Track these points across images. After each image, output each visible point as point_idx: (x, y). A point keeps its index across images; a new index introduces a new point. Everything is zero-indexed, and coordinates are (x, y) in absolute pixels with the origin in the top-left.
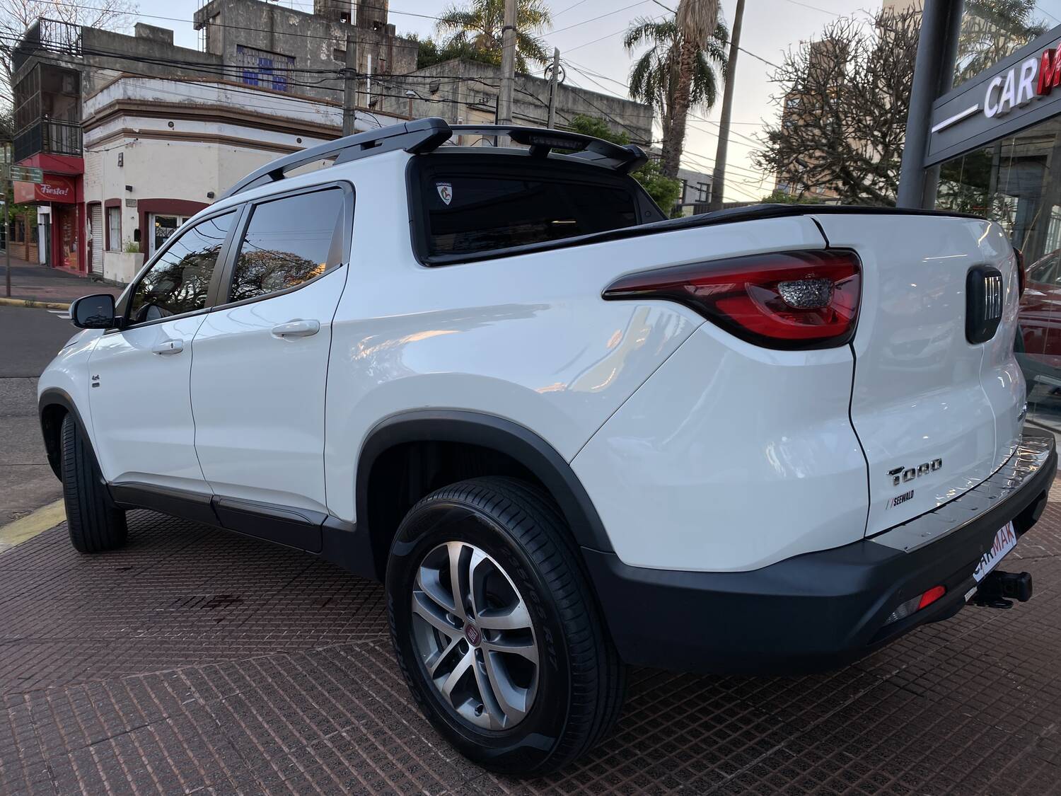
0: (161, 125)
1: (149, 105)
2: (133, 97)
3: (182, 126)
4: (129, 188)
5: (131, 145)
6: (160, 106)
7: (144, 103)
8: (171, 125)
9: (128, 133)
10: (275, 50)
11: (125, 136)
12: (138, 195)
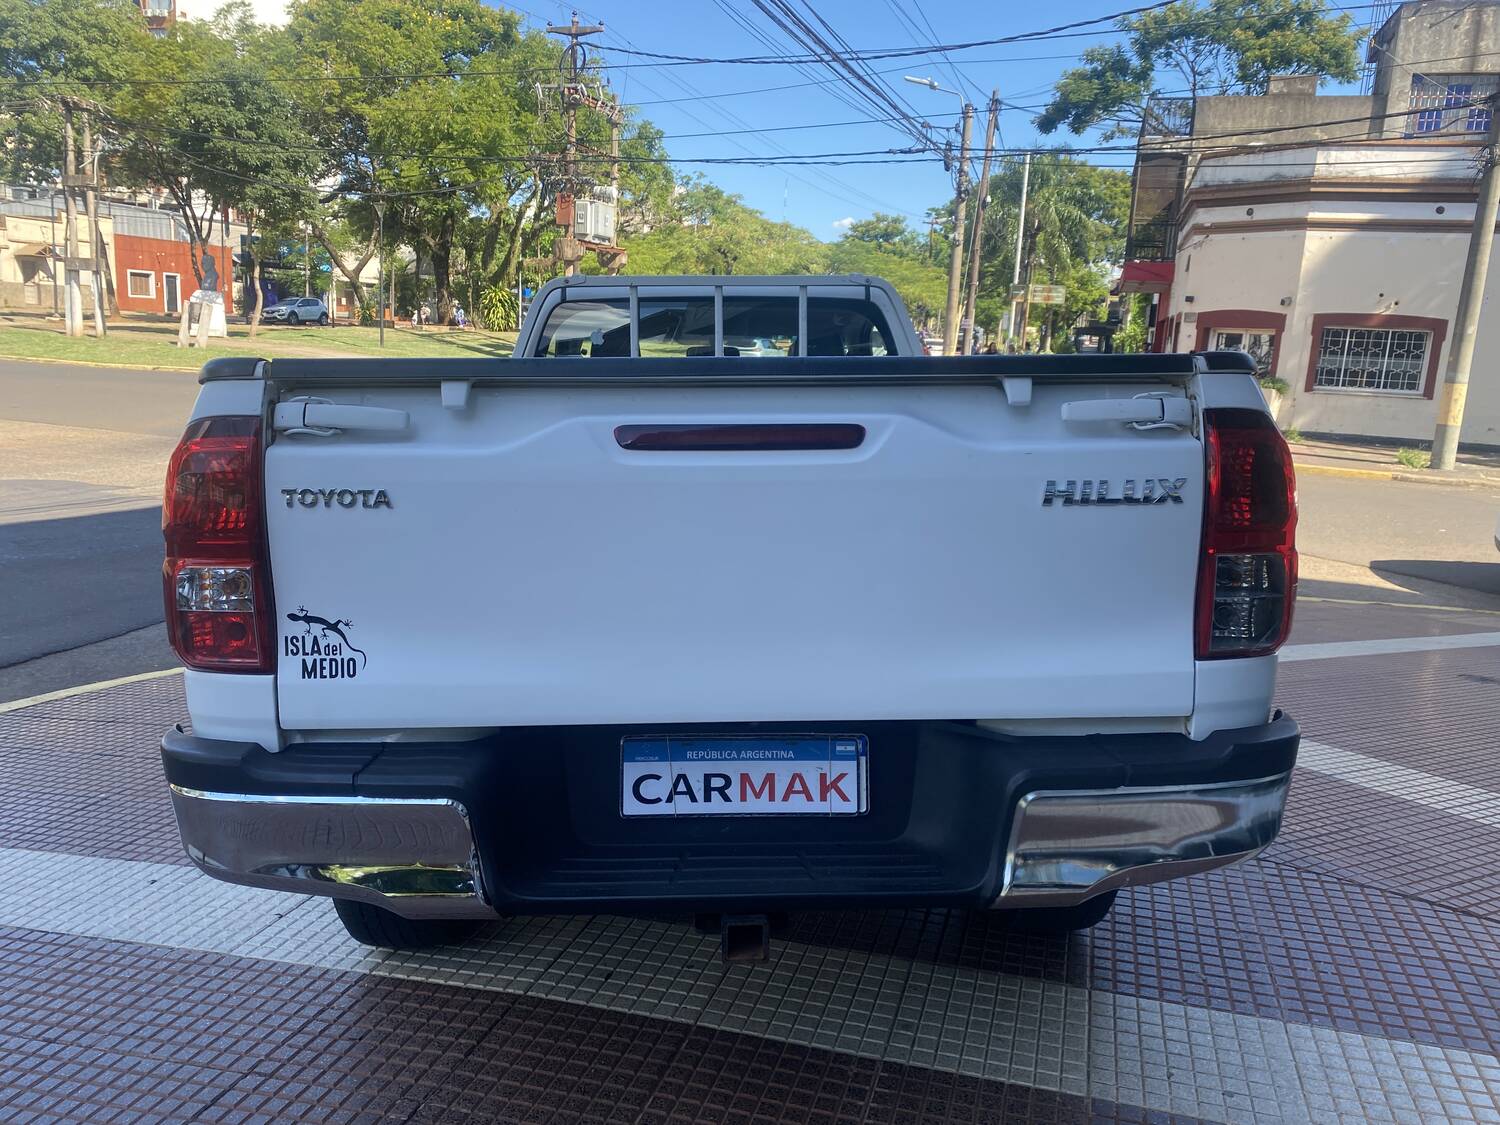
0: (1237, 214)
1: (1230, 190)
2: (1211, 184)
3: (1264, 212)
4: (1190, 299)
5: (1200, 244)
6: (1240, 189)
7: (1222, 187)
8: (1250, 212)
9: (1199, 229)
10: (1475, 71)
11: (1195, 234)
12: (1199, 308)
